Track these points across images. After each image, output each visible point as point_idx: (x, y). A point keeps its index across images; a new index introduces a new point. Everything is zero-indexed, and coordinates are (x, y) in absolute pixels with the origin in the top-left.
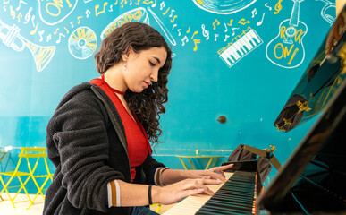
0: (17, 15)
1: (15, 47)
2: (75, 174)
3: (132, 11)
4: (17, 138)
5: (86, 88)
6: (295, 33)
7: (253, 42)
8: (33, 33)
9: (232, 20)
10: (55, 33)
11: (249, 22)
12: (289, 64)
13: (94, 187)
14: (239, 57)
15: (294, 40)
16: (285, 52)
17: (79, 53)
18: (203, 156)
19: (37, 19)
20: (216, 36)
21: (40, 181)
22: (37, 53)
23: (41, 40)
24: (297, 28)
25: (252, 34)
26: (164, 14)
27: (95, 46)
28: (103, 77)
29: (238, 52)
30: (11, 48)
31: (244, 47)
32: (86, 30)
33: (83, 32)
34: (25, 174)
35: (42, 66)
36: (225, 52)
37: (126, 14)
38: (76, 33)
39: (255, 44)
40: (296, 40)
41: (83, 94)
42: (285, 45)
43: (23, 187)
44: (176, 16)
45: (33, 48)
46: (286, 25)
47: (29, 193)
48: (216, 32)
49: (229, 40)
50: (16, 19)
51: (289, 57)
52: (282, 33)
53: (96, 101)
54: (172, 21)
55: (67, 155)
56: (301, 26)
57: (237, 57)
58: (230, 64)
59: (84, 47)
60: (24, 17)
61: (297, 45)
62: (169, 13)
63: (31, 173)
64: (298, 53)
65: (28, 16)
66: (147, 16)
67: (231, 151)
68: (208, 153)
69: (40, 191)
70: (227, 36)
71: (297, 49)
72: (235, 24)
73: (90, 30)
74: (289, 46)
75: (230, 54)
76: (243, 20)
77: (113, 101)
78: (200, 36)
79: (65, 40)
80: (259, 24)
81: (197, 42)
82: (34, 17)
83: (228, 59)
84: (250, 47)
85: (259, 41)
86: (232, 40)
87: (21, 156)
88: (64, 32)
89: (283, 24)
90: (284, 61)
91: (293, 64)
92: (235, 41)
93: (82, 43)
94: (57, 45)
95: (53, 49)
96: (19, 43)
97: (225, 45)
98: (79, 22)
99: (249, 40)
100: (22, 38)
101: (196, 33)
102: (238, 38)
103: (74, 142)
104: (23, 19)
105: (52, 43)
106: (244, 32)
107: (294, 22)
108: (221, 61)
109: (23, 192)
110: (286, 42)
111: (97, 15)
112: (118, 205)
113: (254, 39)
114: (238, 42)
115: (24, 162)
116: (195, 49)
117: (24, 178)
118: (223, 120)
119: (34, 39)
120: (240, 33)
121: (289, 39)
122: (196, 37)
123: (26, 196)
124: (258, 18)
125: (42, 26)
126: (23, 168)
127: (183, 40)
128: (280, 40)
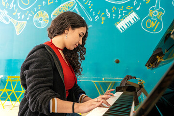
0: (6, 5)
1: (5, 22)
2: (33, 93)
3: (68, 2)
4: (5, 71)
5: (42, 47)
6: (158, 14)
7: (134, 19)
8: (14, 14)
9: (123, 7)
10: (26, 14)
11: (132, 8)
12: (154, 31)
13: (43, 101)
14: (127, 27)
15: (157, 18)
16: (152, 24)
17: (39, 25)
18: (107, 81)
19: (17, 7)
20: (114, 15)
21: (18, 94)
22: (17, 25)
23: (19, 18)
24: (159, 11)
25: (134, 15)
26: (86, 3)
27: (48, 21)
28: (51, 41)
29: (126, 24)
30: (2, 22)
31: (130, 21)
32: (43, 12)
33: (42, 13)
34: (10, 90)
35: (19, 32)
36: (119, 25)
37: (65, 3)
38: (38, 14)
39: (136, 20)
40: (158, 17)
41: (41, 50)
42: (152, 21)
43: (9, 97)
44: (92, 5)
45: (15, 22)
46: (153, 9)
47: (12, 100)
48: (114, 13)
49: (121, 18)
50: (6, 6)
51: (154, 27)
52: (151, 14)
53: (47, 54)
54: (90, 8)
55: (30, 82)
56: (161, 10)
57: (126, 27)
58: (121, 31)
59: (42, 22)
60: (10, 5)
61: (159, 20)
62: (88, 3)
63: (13, 90)
64: (159, 25)
65: (12, 5)
66: (76, 5)
67: (122, 79)
68: (109, 80)
69: (18, 100)
70: (120, 16)
71: (159, 23)
72: (124, 9)
73: (45, 12)
74: (154, 21)
75: (122, 25)
76: (129, 6)
77: (57, 54)
78: (105, 16)
79: (32, 18)
80: (138, 9)
81: (103, 19)
82: (15, 5)
83: (121, 28)
84: (133, 22)
85: (138, 18)
86: (123, 18)
87: (7, 81)
88: (31, 14)
89: (151, 9)
90: (152, 29)
91: (156, 31)
92: (124, 18)
93: (41, 19)
94: (27, 20)
95: (25, 23)
96: (7, 19)
97: (119, 21)
98: (39, 8)
99: (132, 17)
100: (8, 17)
101: (103, 14)
102: (126, 17)
103: (34, 75)
104: (9, 7)
105: (25, 19)
106: (129, 13)
107: (157, 7)
108: (117, 29)
109: (8, 100)
110: (153, 19)
111: (49, 4)
112: (56, 112)
113: (135, 17)
114: (126, 19)
115: (9, 84)
116: (103, 23)
117: (9, 93)
118: (118, 62)
119: (15, 17)
120: (127, 14)
121: (154, 17)
122: (103, 16)
123: (10, 103)
124: (137, 6)
125: (19, 10)
126: (9, 87)
127: (96, 18)
128: (149, 18)
